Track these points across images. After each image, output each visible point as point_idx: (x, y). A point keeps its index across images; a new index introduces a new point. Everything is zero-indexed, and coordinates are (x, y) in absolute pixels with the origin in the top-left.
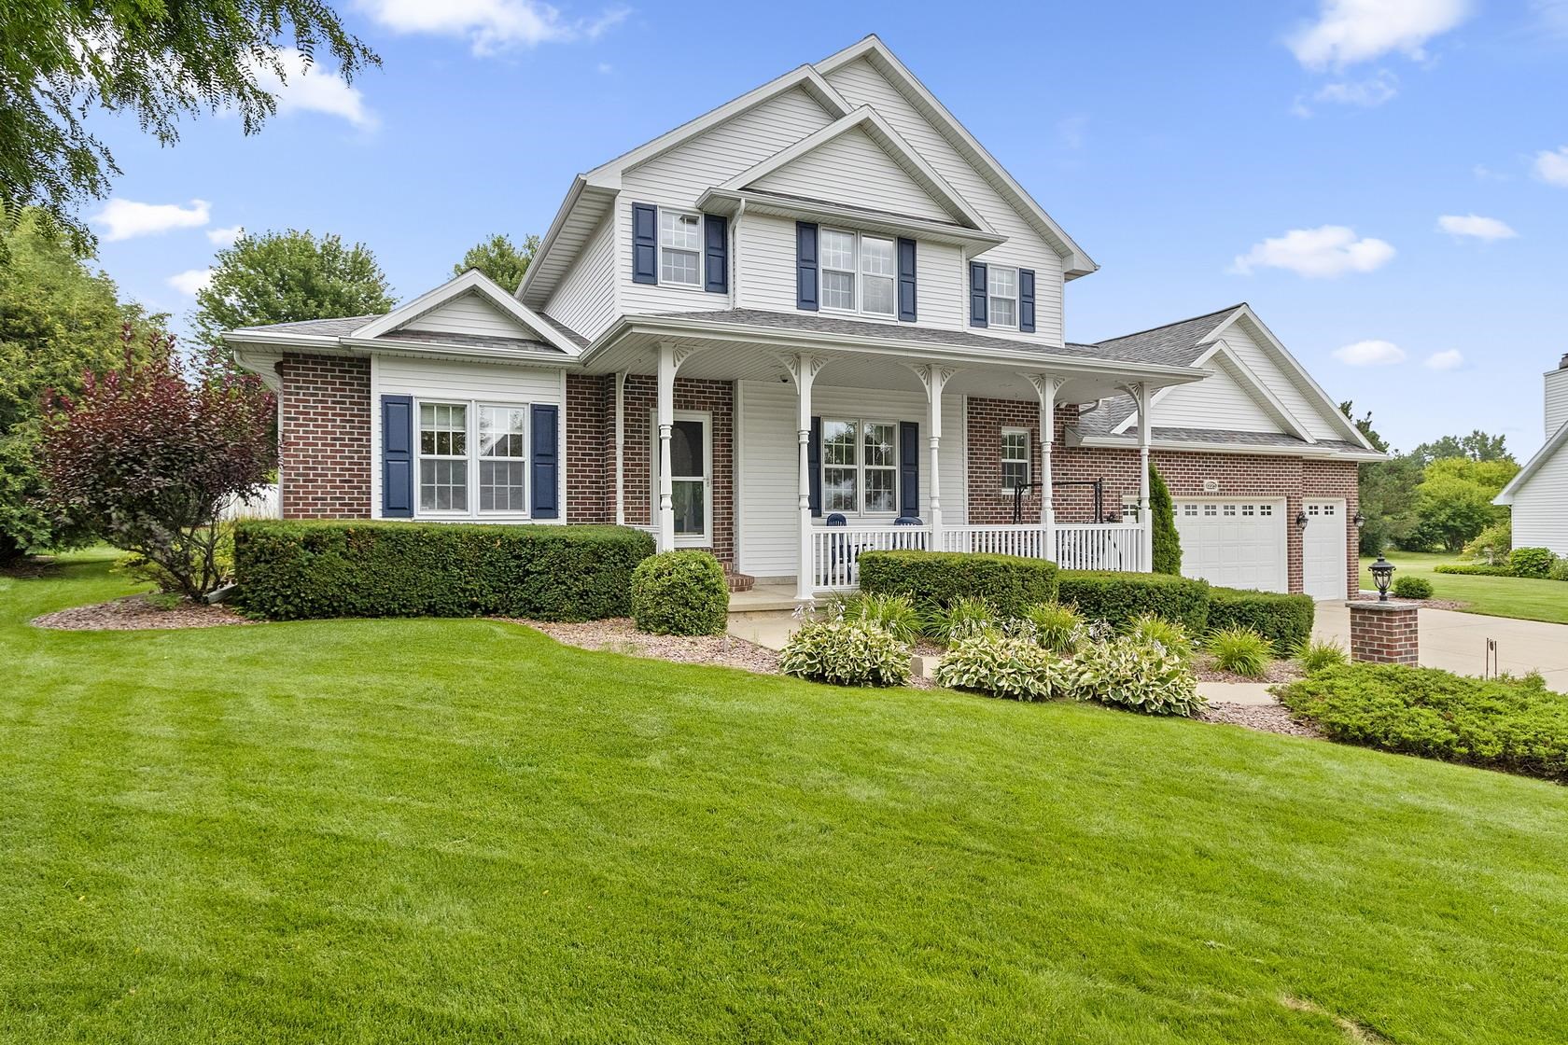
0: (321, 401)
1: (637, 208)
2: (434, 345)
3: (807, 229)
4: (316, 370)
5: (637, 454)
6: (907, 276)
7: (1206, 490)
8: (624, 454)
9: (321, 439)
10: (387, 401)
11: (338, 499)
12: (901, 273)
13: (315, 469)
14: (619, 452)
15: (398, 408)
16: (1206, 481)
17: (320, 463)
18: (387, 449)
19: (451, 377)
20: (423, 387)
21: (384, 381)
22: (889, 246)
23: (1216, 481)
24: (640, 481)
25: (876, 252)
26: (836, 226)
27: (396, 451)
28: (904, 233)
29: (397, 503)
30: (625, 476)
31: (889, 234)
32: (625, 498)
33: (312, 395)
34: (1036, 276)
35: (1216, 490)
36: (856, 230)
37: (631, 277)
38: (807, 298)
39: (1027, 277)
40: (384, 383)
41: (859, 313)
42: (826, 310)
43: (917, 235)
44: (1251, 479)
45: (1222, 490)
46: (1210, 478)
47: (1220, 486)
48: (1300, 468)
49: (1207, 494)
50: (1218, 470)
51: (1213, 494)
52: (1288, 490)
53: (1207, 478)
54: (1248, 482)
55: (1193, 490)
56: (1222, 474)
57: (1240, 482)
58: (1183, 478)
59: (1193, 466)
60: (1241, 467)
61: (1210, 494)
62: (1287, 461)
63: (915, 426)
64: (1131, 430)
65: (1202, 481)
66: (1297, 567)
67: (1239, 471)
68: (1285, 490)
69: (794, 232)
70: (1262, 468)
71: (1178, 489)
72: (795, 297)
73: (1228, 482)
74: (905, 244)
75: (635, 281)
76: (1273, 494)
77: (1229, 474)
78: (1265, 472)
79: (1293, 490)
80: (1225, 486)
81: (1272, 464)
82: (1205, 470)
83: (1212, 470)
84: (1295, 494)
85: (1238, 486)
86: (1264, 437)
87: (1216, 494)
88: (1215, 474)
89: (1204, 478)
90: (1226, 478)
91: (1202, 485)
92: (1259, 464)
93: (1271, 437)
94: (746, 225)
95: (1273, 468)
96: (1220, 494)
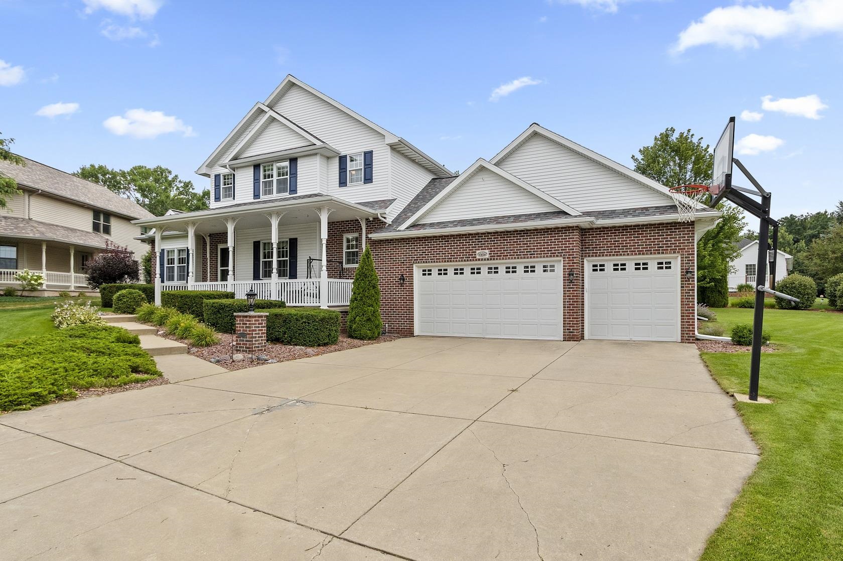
1: (216, 176)
3: (256, 168)
5: (213, 260)
6: (294, 175)
7: (478, 257)
8: (210, 261)
12: (291, 174)
14: (208, 260)
15: (163, 252)
16: (478, 252)
19: (173, 242)
20: (167, 246)
22: (287, 164)
23: (487, 251)
24: (214, 270)
25: (283, 168)
26: (266, 162)
27: (162, 265)
28: (291, 156)
29: (162, 280)
30: (210, 268)
31: (286, 159)
32: (210, 276)
34: (374, 153)
35: (487, 256)
36: (274, 161)
38: (257, 194)
39: (369, 155)
41: (274, 196)
42: (263, 198)
43: (297, 155)
44: (521, 247)
45: (492, 256)
46: (482, 249)
47: (491, 254)
48: (576, 235)
49: (479, 260)
50: (489, 244)
51: (485, 260)
52: (561, 253)
53: (479, 249)
54: (518, 250)
55: (467, 257)
56: (493, 246)
57: (510, 250)
58: (459, 251)
59: (467, 242)
60: (511, 240)
61: (482, 260)
62: (560, 231)
63: (296, 239)
64: (414, 226)
65: (475, 252)
66: (571, 310)
67: (509, 242)
68: (558, 253)
69: (253, 170)
70: (532, 238)
71: (455, 258)
72: (253, 195)
73: (499, 251)
74: (293, 161)
75: (215, 201)
76: (544, 257)
77: (500, 245)
78: (536, 241)
79: (567, 252)
80: (495, 254)
81: (542, 235)
82: (477, 244)
83: (484, 244)
84: (569, 255)
85: (508, 253)
86: (529, 217)
87: (488, 259)
88: (486, 246)
89: (477, 250)
90: (496, 248)
91: (475, 255)
92: (529, 236)
93: (538, 216)
94: (238, 172)
95: (544, 237)
96: (491, 259)
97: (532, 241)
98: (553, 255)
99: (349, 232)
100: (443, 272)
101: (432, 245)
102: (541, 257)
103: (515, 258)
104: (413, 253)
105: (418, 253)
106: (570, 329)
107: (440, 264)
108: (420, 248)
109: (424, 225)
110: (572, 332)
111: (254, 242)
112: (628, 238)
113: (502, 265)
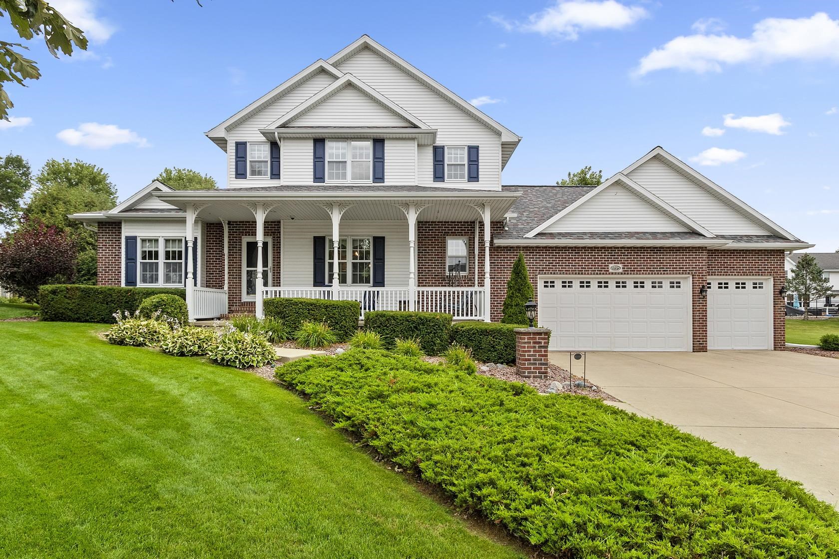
0: (111, 240)
1: (238, 144)
2: (140, 214)
3: (319, 142)
4: (109, 228)
5: (235, 258)
6: (379, 160)
7: (611, 271)
8: (229, 258)
9: (111, 255)
10: (127, 238)
11: (117, 279)
12: (375, 157)
13: (109, 267)
14: (226, 257)
15: (131, 241)
16: (611, 265)
17: (110, 265)
18: (127, 258)
19: (153, 227)
20: (141, 232)
21: (127, 230)
22: (369, 144)
23: (620, 265)
24: (236, 270)
25: (361, 148)
26: (335, 138)
27: (131, 259)
28: (375, 136)
29: (131, 281)
30: (229, 268)
31: (367, 138)
32: (229, 278)
33: (108, 238)
34: (480, 149)
35: (621, 271)
36: (347, 138)
37: (234, 176)
38: (319, 176)
39: (473, 151)
40: (127, 231)
41: (349, 181)
42: (328, 182)
43: (385, 136)
44: (654, 263)
45: (625, 271)
46: (615, 263)
47: (624, 268)
48: (705, 255)
49: (612, 273)
50: (622, 258)
51: (618, 274)
52: (692, 270)
53: (612, 263)
54: (651, 266)
55: (600, 271)
56: (626, 261)
57: (644, 266)
58: (590, 263)
59: (599, 255)
60: (645, 255)
61: (615, 273)
62: (691, 250)
63: (383, 239)
64: (540, 235)
65: (608, 266)
66: (701, 323)
67: (642, 258)
68: (689, 271)
69: (312, 144)
70: (665, 255)
71: (586, 271)
72: (312, 177)
73: (632, 266)
74: (379, 142)
75: (236, 178)
76: (676, 274)
77: (633, 260)
78: (668, 258)
79: (697, 270)
80: (629, 268)
81: (675, 253)
82: (610, 258)
83: (617, 258)
84: (699, 273)
85: (642, 268)
86: (665, 235)
87: (622, 274)
88: (620, 261)
89: (610, 263)
90: (630, 263)
91: (608, 268)
92: (662, 253)
93: (673, 235)
94: (286, 144)
95: (676, 255)
96: (625, 274)
97: (667, 258)
98: (684, 272)
99: (456, 235)
100: (566, 284)
101: (561, 255)
102: (673, 274)
103: (649, 274)
104: (538, 263)
105: (544, 263)
106: (700, 341)
107: (570, 276)
108: (547, 258)
109: (551, 234)
110: (701, 344)
111: (314, 237)
112: (735, 260)
113: (630, 280)
